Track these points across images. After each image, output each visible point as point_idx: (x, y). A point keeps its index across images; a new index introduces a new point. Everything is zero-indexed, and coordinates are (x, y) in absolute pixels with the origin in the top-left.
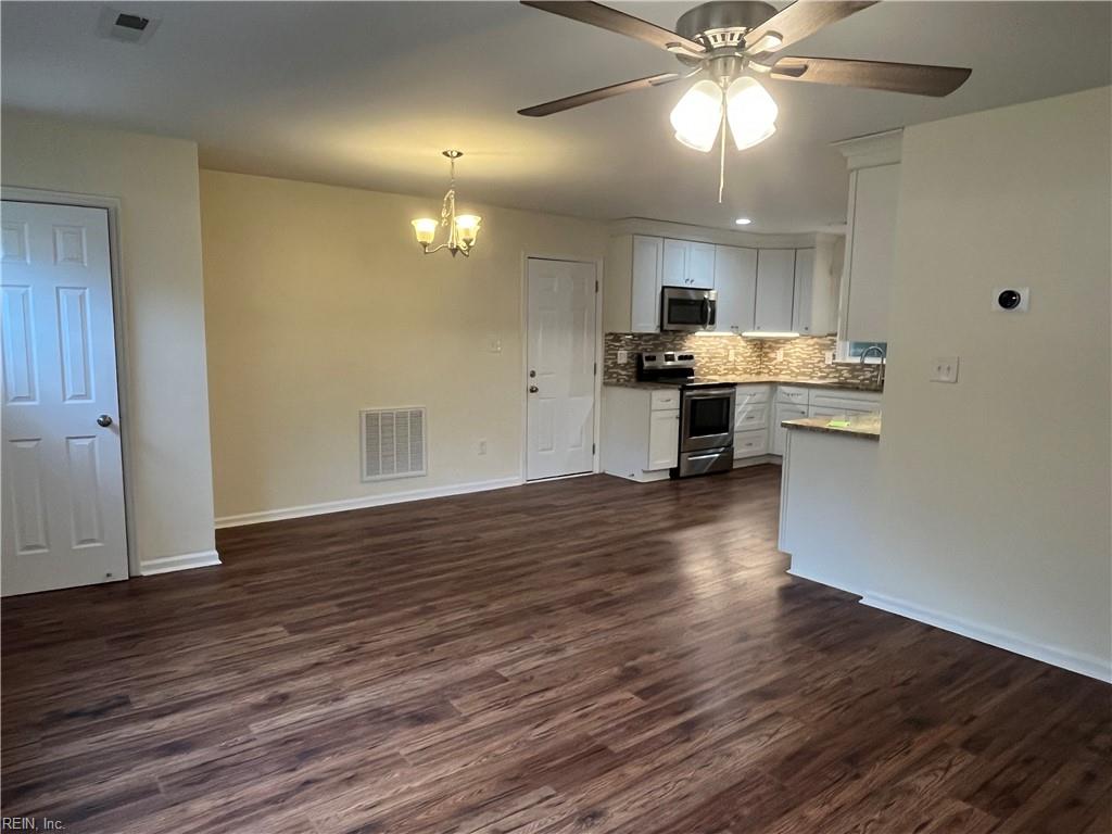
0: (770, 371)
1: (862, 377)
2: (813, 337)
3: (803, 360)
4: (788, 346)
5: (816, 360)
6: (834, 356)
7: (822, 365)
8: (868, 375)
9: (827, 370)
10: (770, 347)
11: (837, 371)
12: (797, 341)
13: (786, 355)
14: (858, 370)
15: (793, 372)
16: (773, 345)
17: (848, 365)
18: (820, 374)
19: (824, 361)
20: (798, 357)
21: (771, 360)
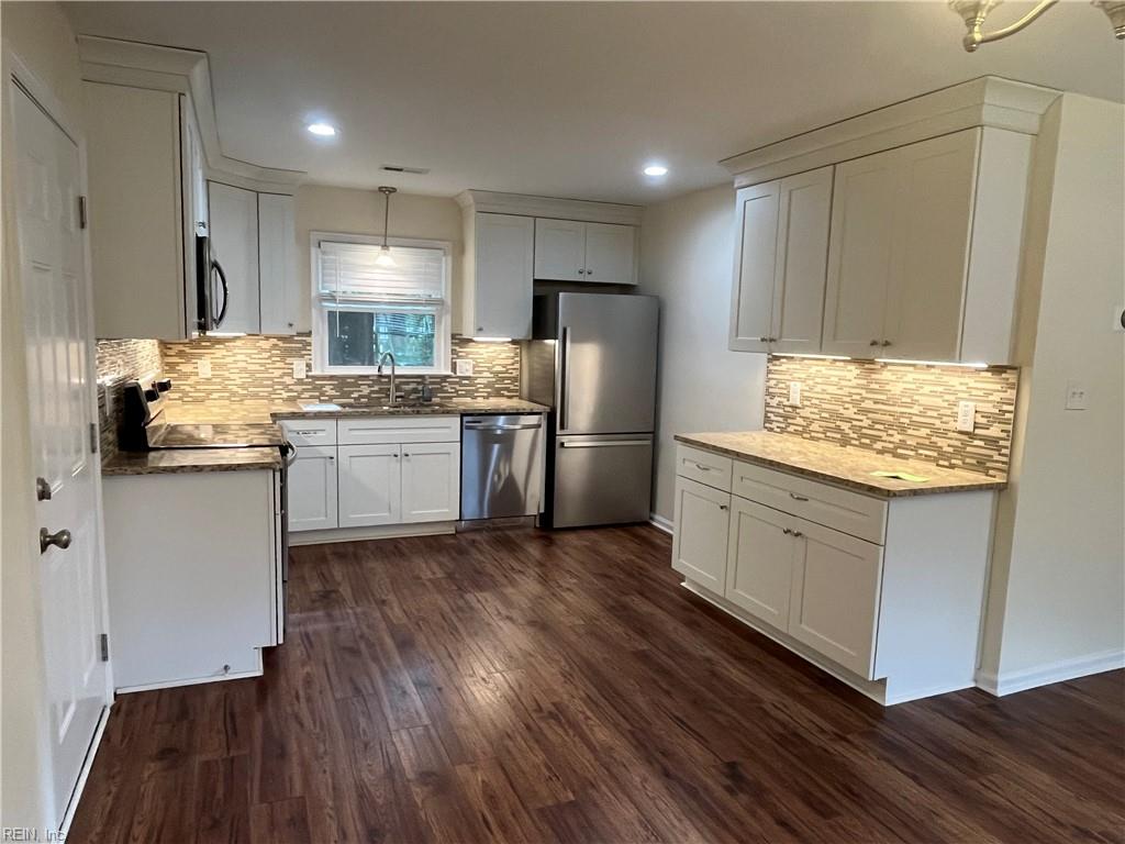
0: (186, 394)
1: (355, 395)
2: (267, 338)
3: (252, 373)
4: (219, 351)
5: (277, 373)
6: (309, 366)
7: (287, 380)
8: (366, 391)
9: (299, 388)
10: (181, 354)
11: (315, 388)
12: (238, 343)
13: (215, 366)
14: (350, 385)
15: (234, 394)
16: (187, 350)
17: (332, 378)
18: (285, 395)
19: (291, 375)
20: (244, 370)
21: (187, 376)
